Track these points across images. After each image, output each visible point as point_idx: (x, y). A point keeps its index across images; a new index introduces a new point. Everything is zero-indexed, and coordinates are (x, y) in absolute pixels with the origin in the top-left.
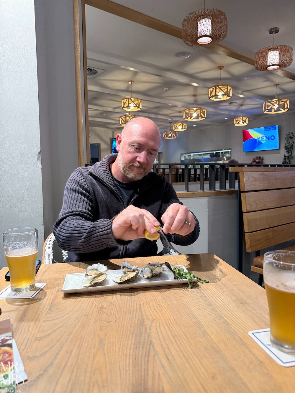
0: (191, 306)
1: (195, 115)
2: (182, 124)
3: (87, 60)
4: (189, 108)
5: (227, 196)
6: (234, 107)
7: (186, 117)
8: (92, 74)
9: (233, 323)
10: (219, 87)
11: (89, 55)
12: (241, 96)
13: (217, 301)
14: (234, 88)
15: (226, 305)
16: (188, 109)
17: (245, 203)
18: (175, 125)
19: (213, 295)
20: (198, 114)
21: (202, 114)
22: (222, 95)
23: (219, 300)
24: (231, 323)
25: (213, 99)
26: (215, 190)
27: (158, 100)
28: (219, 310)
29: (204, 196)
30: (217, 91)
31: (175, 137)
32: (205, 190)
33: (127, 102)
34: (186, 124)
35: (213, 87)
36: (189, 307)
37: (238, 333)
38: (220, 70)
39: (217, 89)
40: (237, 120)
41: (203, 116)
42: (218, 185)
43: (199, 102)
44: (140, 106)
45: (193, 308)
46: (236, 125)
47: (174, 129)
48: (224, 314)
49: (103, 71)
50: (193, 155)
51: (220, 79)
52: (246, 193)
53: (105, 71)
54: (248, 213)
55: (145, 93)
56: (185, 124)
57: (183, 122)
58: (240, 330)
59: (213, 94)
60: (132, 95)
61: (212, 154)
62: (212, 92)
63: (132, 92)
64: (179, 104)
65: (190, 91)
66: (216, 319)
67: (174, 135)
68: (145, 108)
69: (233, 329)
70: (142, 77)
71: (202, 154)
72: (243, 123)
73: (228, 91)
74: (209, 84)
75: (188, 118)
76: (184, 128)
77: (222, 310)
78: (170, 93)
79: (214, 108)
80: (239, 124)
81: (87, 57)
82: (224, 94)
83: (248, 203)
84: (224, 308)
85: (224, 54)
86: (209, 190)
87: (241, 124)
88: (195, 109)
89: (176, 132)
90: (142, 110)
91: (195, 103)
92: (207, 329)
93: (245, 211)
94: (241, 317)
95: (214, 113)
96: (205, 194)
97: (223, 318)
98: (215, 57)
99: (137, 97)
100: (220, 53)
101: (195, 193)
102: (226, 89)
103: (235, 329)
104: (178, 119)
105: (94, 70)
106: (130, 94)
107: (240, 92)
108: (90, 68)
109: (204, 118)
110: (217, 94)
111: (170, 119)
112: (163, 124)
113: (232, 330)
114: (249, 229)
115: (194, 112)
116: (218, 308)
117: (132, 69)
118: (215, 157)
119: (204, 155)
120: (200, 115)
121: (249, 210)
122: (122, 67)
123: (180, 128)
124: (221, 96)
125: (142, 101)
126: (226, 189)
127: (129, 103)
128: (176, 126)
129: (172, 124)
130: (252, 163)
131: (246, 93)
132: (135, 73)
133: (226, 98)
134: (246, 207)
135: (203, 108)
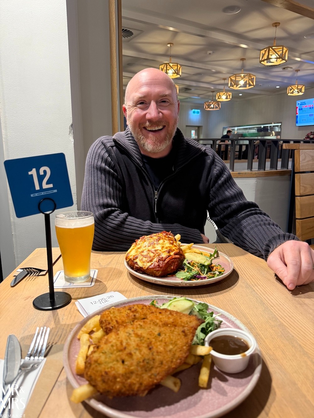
0: (240, 303)
1: (242, 82)
2: (226, 93)
3: (122, 19)
4: (236, 74)
5: (278, 177)
6: (288, 74)
7: (232, 85)
8: (127, 36)
9: (290, 327)
10: (273, 49)
11: (124, 13)
12: (298, 59)
13: (270, 299)
14: (291, 50)
15: (280, 304)
16: (235, 76)
17: (299, 186)
18: (218, 94)
19: (265, 291)
20: (245, 81)
21: (250, 81)
22: (275, 58)
23: (273, 298)
24: (289, 327)
25: (265, 63)
26: (265, 170)
27: (200, 65)
28: (272, 310)
29: (252, 176)
30: (270, 53)
31: (218, 108)
32: (253, 170)
33: (165, 68)
34: (231, 93)
35: (266, 49)
36: (238, 305)
37: (297, 339)
38: (275, 27)
39: (270, 52)
40: (291, 88)
41: (252, 84)
42: (268, 164)
43: (247, 67)
44: (179, 72)
45: (242, 306)
46: (289, 94)
47: (217, 98)
48: (279, 315)
49: (139, 32)
50: (238, 129)
51: (275, 39)
52: (301, 174)
53: (142, 32)
54: (301, 197)
55: (185, 57)
56: (229, 93)
57: (227, 91)
58: (299, 336)
59: (265, 57)
60: (170, 59)
61: (258, 128)
62: (263, 55)
63: (170, 57)
64: (224, 70)
65: (238, 54)
66: (270, 321)
67: (217, 106)
68: (184, 75)
69: (291, 334)
70: (183, 38)
71: (247, 128)
72: (297, 93)
73: (283, 53)
74: (260, 46)
75: (234, 86)
76: (228, 97)
77: (276, 311)
78: (214, 57)
79: (265, 74)
80: (293, 93)
81: (122, 15)
82: (278, 57)
83: (303, 185)
84: (278, 307)
85: (282, 7)
86: (257, 170)
87: (296, 94)
88: (242, 75)
89: (219, 103)
90: (182, 76)
91: (242, 69)
92: (260, 332)
93: (299, 195)
94: (300, 320)
95: (265, 80)
96: (253, 175)
97: (278, 320)
98: (270, 11)
99: (177, 62)
100: (277, 6)
101: (241, 173)
102: (281, 50)
103: (293, 335)
104: (222, 87)
105: (129, 31)
106: (168, 59)
107: (297, 54)
108: (125, 29)
109: (252, 87)
110: (270, 57)
111: (213, 87)
112: (205, 93)
113: (290, 336)
114: (301, 215)
115: (241, 79)
116: (272, 308)
117: (171, 29)
118: (263, 132)
119: (250, 129)
120: (248, 83)
121: (303, 193)
122: (161, 26)
123: (224, 98)
124: (274, 60)
125: (182, 66)
126: (278, 169)
127: (168, 68)
128: (220, 96)
129: (214, 93)
130: (304, 139)
131: (304, 56)
132: (175, 34)
133: (280, 62)
134: (300, 190)
135: (252, 74)
